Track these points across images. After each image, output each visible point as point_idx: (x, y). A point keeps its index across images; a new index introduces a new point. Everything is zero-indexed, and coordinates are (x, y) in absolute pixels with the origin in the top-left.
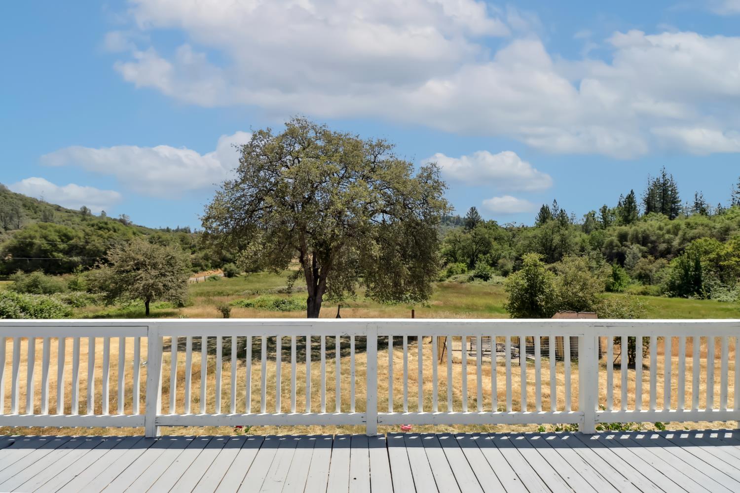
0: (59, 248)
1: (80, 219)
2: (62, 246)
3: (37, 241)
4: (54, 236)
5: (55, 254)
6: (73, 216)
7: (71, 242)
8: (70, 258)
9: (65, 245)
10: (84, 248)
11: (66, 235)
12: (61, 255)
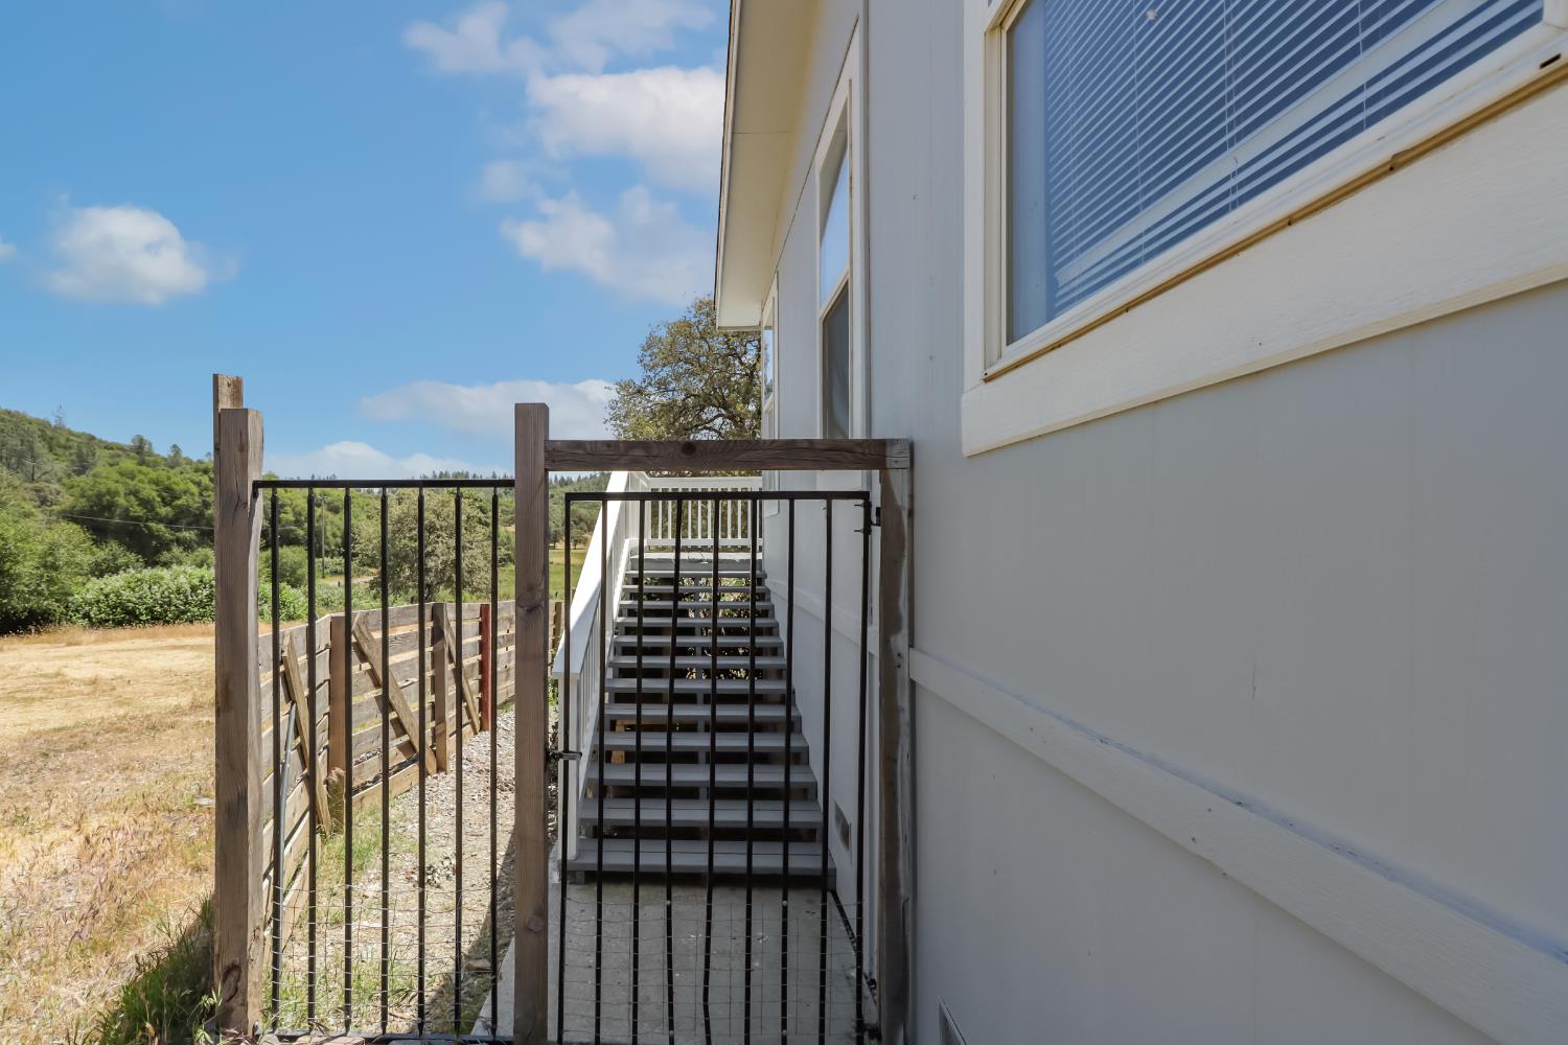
0: (157, 514)
1: (135, 462)
2: (164, 511)
3: (121, 501)
4: (150, 492)
5: (153, 525)
6: (119, 456)
7: (179, 502)
8: (177, 534)
9: (168, 509)
10: (202, 514)
11: (168, 489)
12: (161, 527)
